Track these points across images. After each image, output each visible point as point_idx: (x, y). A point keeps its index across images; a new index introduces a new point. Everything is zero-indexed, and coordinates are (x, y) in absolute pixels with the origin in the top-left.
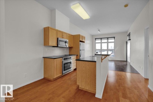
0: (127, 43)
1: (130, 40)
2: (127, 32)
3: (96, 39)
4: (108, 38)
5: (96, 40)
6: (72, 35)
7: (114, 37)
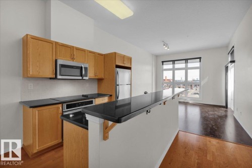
0: (227, 68)
1: (233, 62)
2: (227, 47)
3: (163, 62)
4: (186, 60)
5: (163, 64)
6: (101, 55)
7: (200, 58)
